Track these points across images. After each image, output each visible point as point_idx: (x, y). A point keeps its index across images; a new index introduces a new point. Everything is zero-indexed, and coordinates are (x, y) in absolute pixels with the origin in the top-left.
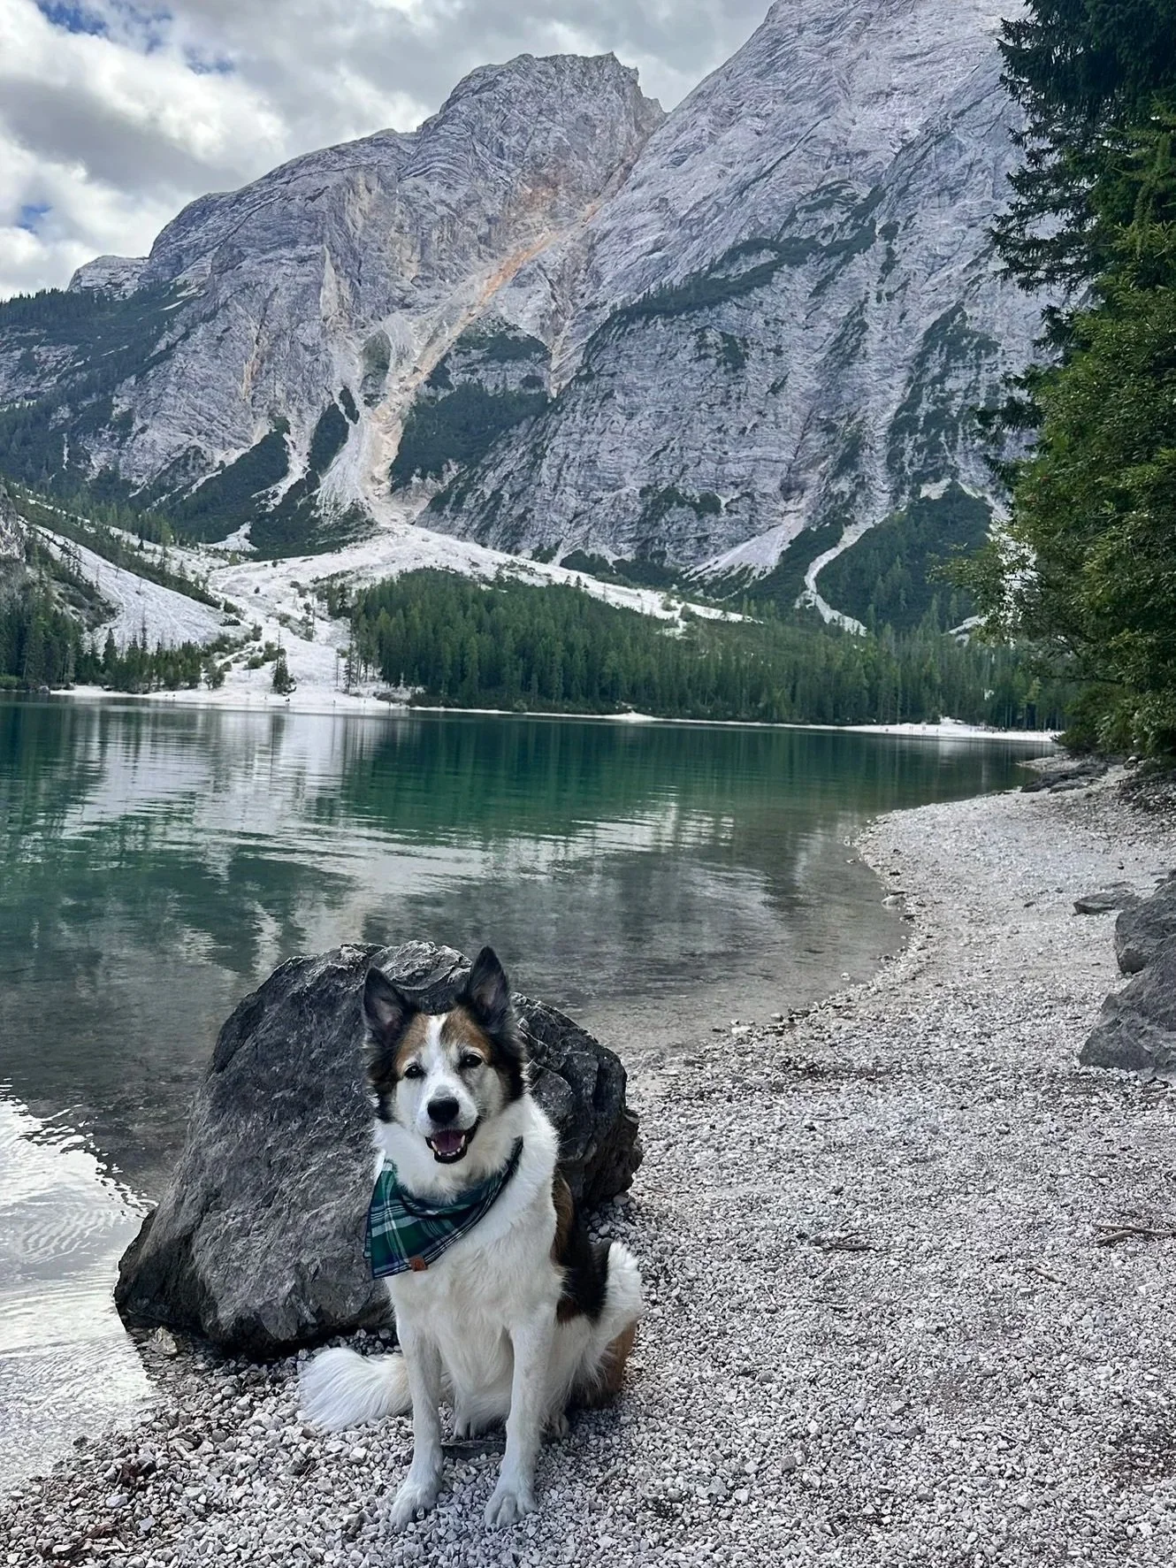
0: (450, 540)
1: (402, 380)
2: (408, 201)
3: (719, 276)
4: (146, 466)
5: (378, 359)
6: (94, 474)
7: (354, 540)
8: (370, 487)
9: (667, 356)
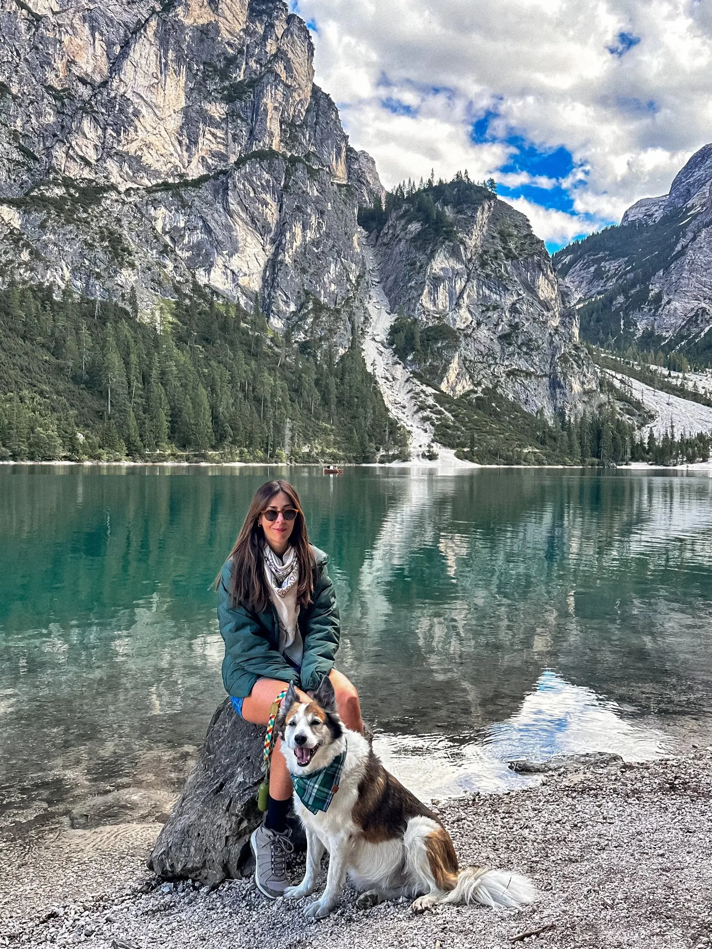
4: (672, 325)
6: (639, 334)
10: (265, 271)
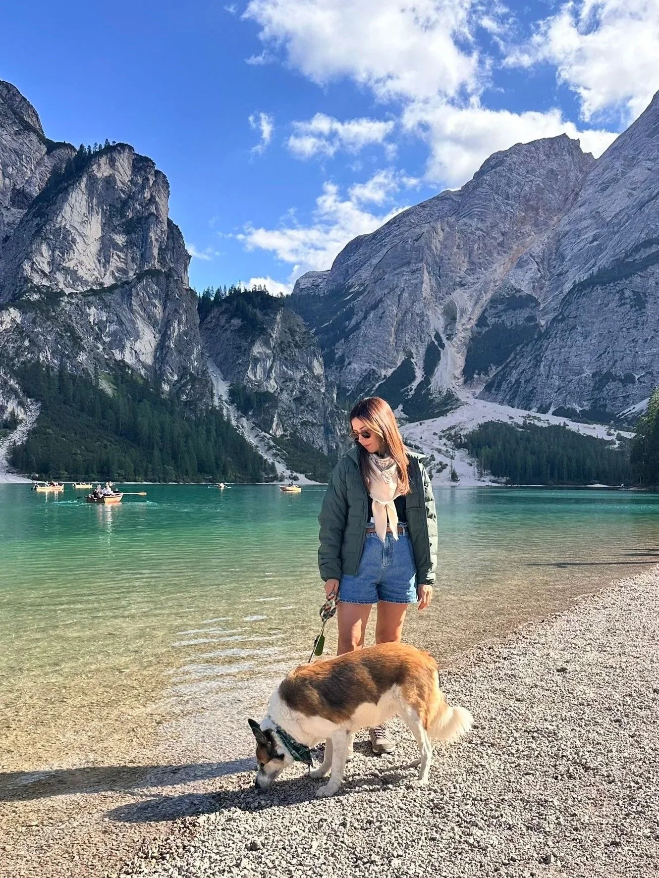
0: (496, 405)
1: (463, 325)
2: (462, 232)
3: (630, 260)
5: (451, 316)
7: (451, 409)
8: (454, 382)
9: (603, 305)
10: (156, 351)
